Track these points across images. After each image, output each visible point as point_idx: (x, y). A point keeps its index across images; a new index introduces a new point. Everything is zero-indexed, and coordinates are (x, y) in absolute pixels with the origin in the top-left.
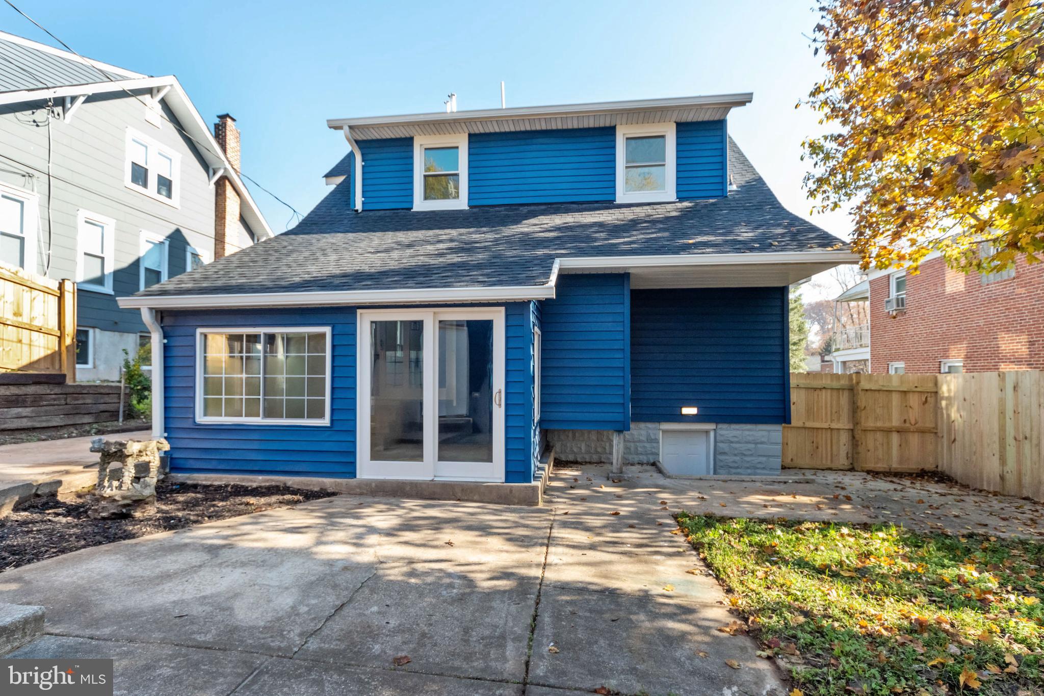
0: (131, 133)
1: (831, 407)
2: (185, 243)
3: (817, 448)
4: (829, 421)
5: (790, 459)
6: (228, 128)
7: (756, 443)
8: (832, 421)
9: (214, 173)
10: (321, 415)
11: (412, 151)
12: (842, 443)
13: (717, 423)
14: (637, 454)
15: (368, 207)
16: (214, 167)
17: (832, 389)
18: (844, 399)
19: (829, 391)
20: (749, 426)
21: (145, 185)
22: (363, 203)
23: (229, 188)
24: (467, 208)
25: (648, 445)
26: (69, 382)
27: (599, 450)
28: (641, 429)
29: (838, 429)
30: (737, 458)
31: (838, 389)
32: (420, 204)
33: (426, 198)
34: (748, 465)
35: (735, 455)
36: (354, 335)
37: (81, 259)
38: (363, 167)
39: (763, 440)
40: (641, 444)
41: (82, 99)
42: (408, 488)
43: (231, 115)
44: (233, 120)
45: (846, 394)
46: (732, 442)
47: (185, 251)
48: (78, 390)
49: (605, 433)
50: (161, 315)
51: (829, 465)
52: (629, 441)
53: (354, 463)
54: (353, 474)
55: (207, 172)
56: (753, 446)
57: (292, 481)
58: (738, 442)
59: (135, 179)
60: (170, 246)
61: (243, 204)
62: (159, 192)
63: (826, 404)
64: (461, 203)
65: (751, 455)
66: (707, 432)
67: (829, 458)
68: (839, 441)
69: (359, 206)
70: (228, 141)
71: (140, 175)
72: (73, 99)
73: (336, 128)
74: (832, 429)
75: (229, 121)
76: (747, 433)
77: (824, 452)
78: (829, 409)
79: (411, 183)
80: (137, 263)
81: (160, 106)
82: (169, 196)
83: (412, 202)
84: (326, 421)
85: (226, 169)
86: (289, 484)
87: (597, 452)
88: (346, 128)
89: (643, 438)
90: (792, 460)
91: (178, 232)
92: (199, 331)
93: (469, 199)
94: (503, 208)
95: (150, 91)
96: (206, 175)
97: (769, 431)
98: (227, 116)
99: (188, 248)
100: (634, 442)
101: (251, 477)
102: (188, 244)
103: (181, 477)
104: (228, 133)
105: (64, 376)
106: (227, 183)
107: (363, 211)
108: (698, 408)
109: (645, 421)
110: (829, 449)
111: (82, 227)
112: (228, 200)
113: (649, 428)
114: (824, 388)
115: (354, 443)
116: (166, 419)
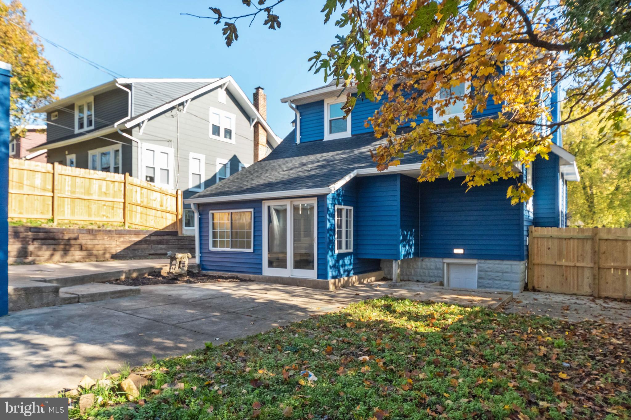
0: (212, 110)
1: (578, 251)
2: (239, 162)
3: (567, 279)
4: (576, 260)
5: (545, 286)
6: (259, 95)
7: (503, 273)
8: (578, 261)
9: (253, 121)
10: (250, 248)
11: (323, 108)
12: (586, 277)
13: (478, 259)
14: (430, 277)
15: (304, 141)
16: (253, 117)
17: (578, 239)
18: (588, 246)
19: (576, 241)
20: (498, 262)
21: (219, 135)
22: (301, 139)
23: (260, 128)
24: (350, 136)
25: (435, 271)
26: (180, 234)
27: (408, 273)
28: (431, 262)
29: (583, 267)
30: (490, 282)
31: (584, 239)
32: (328, 137)
33: (331, 132)
34: (497, 286)
35: (489, 279)
36: (261, 212)
37: (191, 176)
38: (301, 119)
39: (507, 270)
40: (432, 271)
41: (190, 100)
42: (279, 280)
43: (261, 87)
44: (263, 89)
45: (590, 242)
46: (487, 271)
47: (238, 166)
48: (183, 238)
49: (411, 264)
50: (199, 205)
51: (575, 291)
52: (425, 269)
53: (261, 269)
54: (261, 273)
55: (249, 121)
56: (501, 274)
57: (240, 275)
58: (491, 271)
59: (214, 133)
60: (231, 164)
61: (268, 135)
62: (225, 137)
63: (574, 249)
64: (347, 134)
65: (500, 280)
66: (474, 265)
67: (576, 287)
68: (583, 275)
69: (298, 141)
70: (259, 102)
71: (216, 130)
72: (187, 101)
73: (285, 102)
74: (578, 267)
75: (260, 90)
76: (497, 266)
77: (572, 282)
78: (576, 252)
79: (323, 125)
80: (215, 176)
81: (225, 92)
82: (230, 138)
83: (323, 136)
84: (251, 250)
85: (258, 118)
86: (239, 276)
87: (407, 275)
88: (289, 102)
89: (433, 267)
90: (547, 287)
91: (235, 156)
92: (211, 212)
93: (352, 131)
94: (368, 135)
95: (221, 86)
96: (248, 123)
97: (511, 265)
98: (259, 88)
99: (240, 165)
100: (428, 269)
101: (226, 273)
102: (240, 162)
103: (204, 272)
104: (260, 97)
105: (177, 232)
106: (259, 125)
107: (301, 143)
108: (464, 250)
109: (433, 257)
110: (576, 282)
111: (191, 161)
112: (260, 135)
113: (437, 262)
114: (571, 238)
115: (261, 259)
116: (201, 248)
